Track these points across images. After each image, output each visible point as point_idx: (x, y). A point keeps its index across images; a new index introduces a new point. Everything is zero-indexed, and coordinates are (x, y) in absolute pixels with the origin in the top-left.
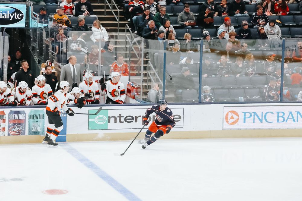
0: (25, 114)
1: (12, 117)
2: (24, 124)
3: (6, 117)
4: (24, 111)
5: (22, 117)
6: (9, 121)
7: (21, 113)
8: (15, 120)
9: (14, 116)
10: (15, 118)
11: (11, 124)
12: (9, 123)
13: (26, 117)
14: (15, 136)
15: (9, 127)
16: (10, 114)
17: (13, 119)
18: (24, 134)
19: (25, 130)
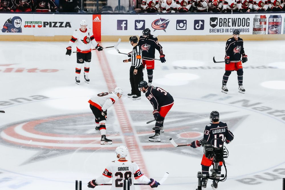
0: (281, 18)
1: (271, 20)
2: (280, 25)
3: (267, 20)
4: (280, 16)
5: (279, 20)
6: (269, 23)
7: (278, 17)
8: (273, 23)
9: (273, 19)
10: (273, 21)
11: (270, 26)
12: (269, 25)
13: (282, 20)
14: (273, 34)
15: (269, 28)
16: (270, 18)
17: (272, 22)
18: (280, 33)
19: (281, 30)
